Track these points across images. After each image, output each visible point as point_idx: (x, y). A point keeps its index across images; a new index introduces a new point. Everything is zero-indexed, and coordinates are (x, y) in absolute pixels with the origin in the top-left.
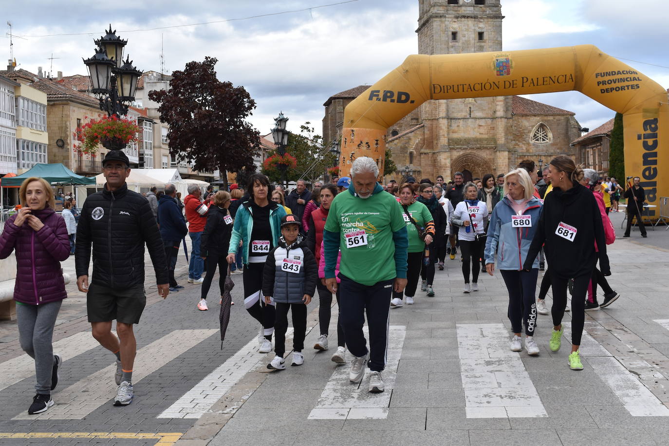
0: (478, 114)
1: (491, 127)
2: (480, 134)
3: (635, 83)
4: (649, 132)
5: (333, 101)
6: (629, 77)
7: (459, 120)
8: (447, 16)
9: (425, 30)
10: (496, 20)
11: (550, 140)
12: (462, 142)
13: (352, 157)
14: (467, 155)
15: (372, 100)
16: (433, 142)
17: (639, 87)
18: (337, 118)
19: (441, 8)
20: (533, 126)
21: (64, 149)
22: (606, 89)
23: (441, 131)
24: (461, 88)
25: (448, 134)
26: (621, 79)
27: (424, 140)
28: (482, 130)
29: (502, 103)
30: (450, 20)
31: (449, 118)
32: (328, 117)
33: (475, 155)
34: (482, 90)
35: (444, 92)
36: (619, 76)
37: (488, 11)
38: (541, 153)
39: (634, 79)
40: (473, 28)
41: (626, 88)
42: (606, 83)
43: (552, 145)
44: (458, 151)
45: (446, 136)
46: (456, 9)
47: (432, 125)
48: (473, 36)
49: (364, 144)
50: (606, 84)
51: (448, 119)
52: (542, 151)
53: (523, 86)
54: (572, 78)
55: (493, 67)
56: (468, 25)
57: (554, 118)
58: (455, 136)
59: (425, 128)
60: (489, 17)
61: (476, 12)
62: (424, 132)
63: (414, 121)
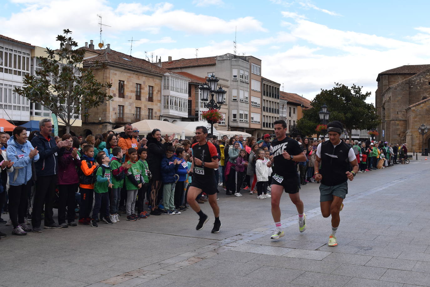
21: (104, 104)
32: (378, 89)
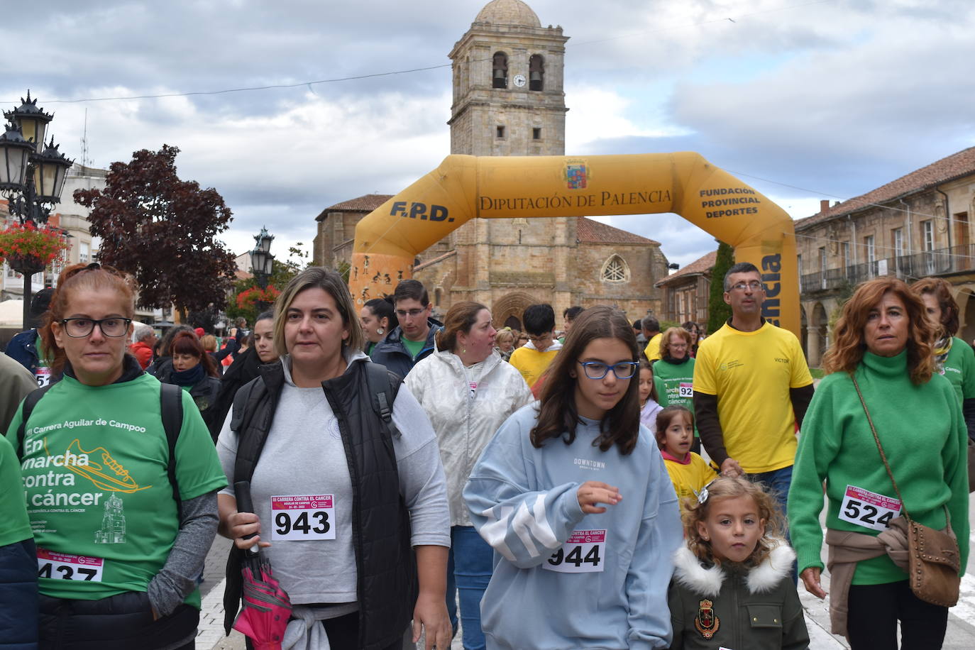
0: (531, 240)
1: (548, 259)
2: (533, 267)
3: (752, 205)
4: (769, 272)
5: (329, 214)
6: (745, 197)
7: (505, 248)
8: (491, 104)
9: (460, 121)
10: (557, 113)
11: (627, 279)
12: (508, 278)
13: (365, 295)
14: (514, 295)
15: (395, 215)
16: (468, 276)
17: (756, 211)
18: (335, 238)
19: (483, 93)
20: (604, 259)
22: (714, 213)
23: (480, 262)
24: (519, 203)
25: (490, 264)
26: (734, 200)
27: (455, 273)
28: (536, 262)
29: (563, 226)
30: (495, 109)
31: (492, 245)
32: (321, 236)
33: (525, 297)
34: (547, 207)
35: (496, 208)
36: (732, 196)
37: (547, 101)
38: (615, 296)
39: (751, 200)
40: (526, 122)
41: (740, 212)
42: (714, 204)
43: (630, 285)
44: (503, 290)
45: (486, 268)
46: (503, 95)
47: (467, 253)
48: (526, 134)
49: (382, 276)
50: (713, 206)
51: (489, 245)
52: (617, 293)
53: (603, 204)
54: (669, 196)
55: (563, 177)
56: (519, 118)
57: (633, 249)
58: (499, 269)
59: (458, 257)
60: (548, 109)
61: (530, 101)
62: (456, 263)
63: (443, 246)
